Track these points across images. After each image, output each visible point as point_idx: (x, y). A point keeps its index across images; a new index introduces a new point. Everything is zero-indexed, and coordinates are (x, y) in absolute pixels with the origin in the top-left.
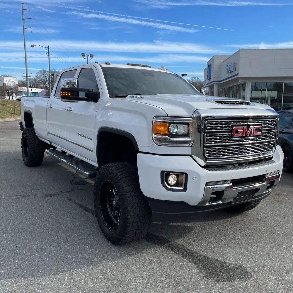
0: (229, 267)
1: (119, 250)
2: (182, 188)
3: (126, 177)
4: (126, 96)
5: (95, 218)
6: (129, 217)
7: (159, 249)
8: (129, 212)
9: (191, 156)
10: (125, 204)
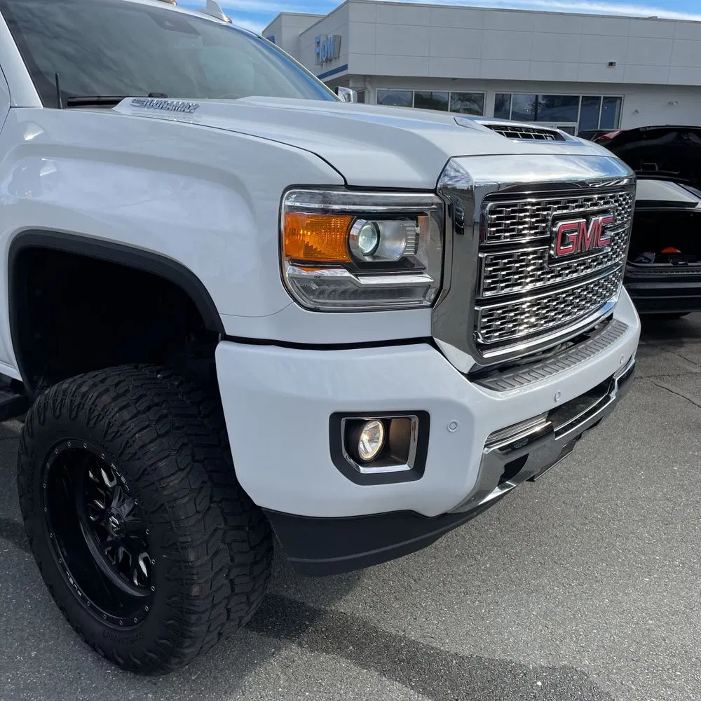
0: (539, 683)
1: (155, 693)
2: (404, 468)
3: (167, 433)
4: (116, 103)
5: (28, 557)
6: (195, 591)
7: (292, 651)
8: (195, 571)
9: (430, 341)
10: (175, 544)
